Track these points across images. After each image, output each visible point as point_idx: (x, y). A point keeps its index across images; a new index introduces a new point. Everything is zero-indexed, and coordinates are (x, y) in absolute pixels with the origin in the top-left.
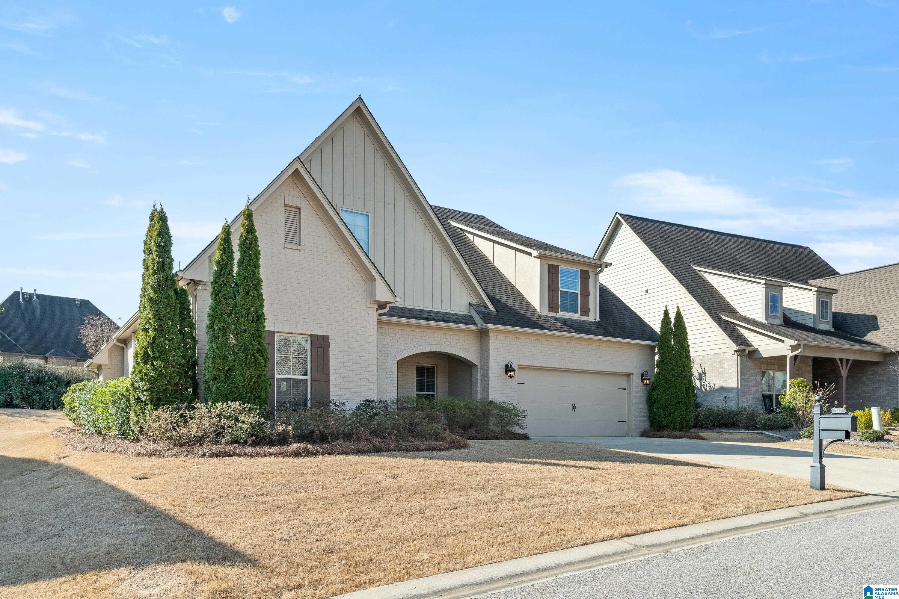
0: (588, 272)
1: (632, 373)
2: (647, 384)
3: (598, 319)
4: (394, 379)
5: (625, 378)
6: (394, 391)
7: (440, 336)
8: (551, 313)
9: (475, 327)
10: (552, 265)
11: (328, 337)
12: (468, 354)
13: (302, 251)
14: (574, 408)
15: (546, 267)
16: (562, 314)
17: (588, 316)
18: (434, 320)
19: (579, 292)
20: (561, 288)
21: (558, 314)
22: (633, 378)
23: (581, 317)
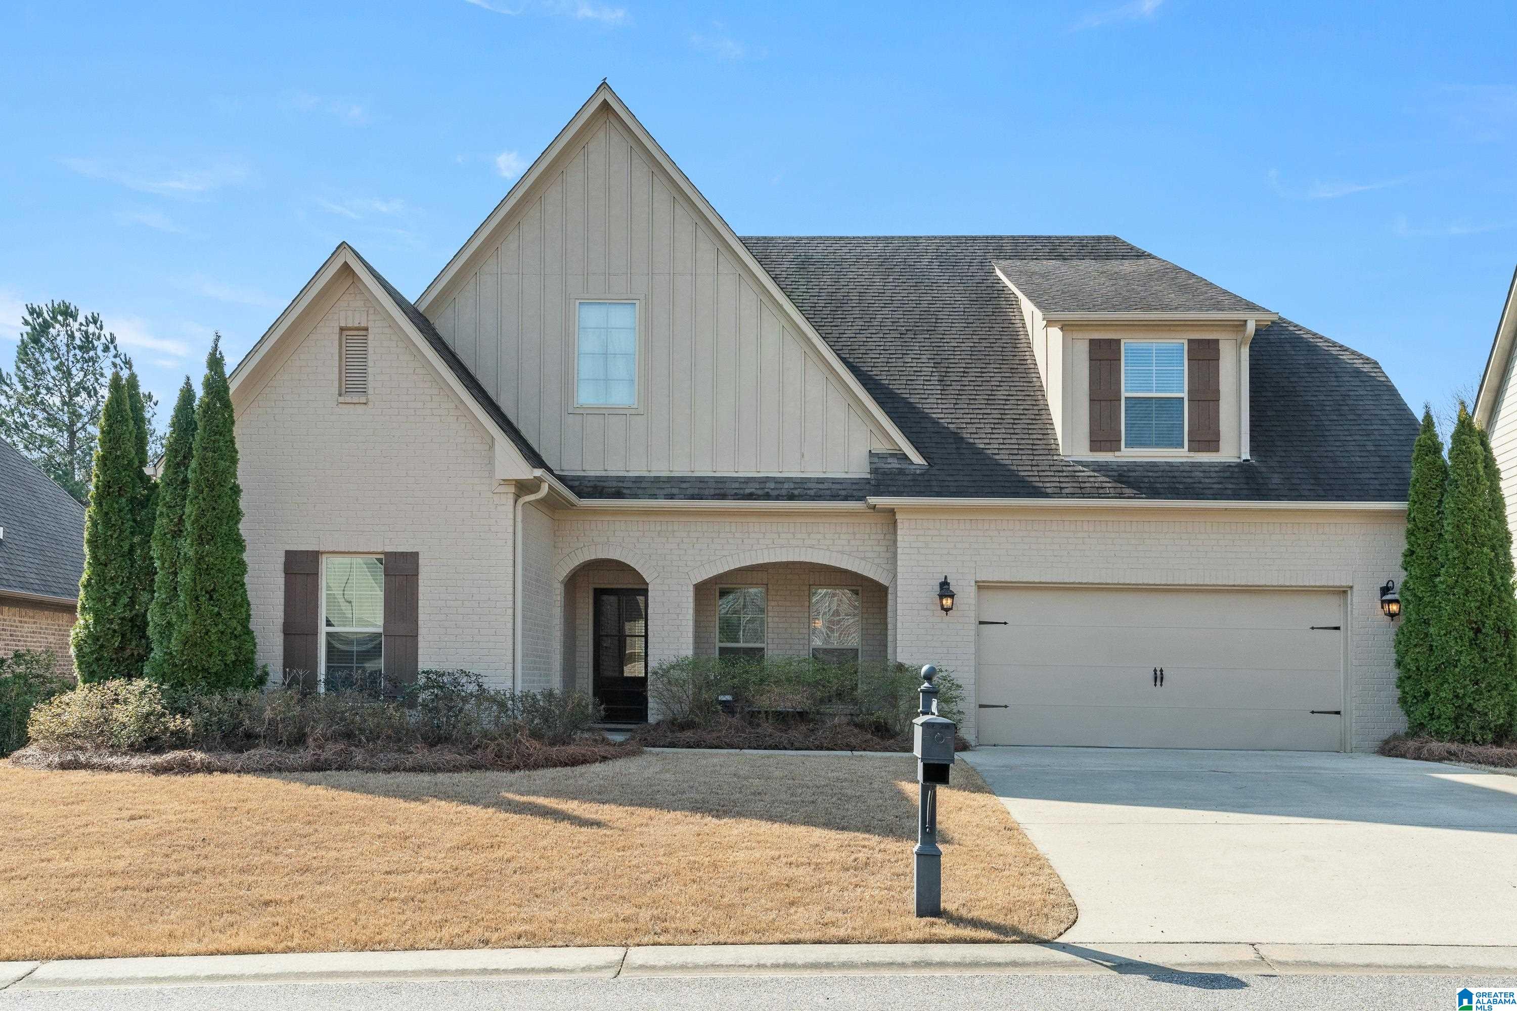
0: (1217, 341)
1: (1351, 587)
2: (1392, 615)
3: (1246, 456)
4: (684, 623)
5: (1334, 601)
6: (684, 646)
7: (792, 530)
8: (1096, 454)
9: (862, 505)
10: (1099, 340)
11: (415, 556)
12: (863, 563)
13: (370, 404)
14: (1159, 677)
15: (1082, 350)
16: (1128, 454)
17: (1217, 450)
18: (767, 497)
19: (1185, 395)
20: (1126, 391)
21: (1117, 454)
22: (1352, 600)
23: (1192, 454)
